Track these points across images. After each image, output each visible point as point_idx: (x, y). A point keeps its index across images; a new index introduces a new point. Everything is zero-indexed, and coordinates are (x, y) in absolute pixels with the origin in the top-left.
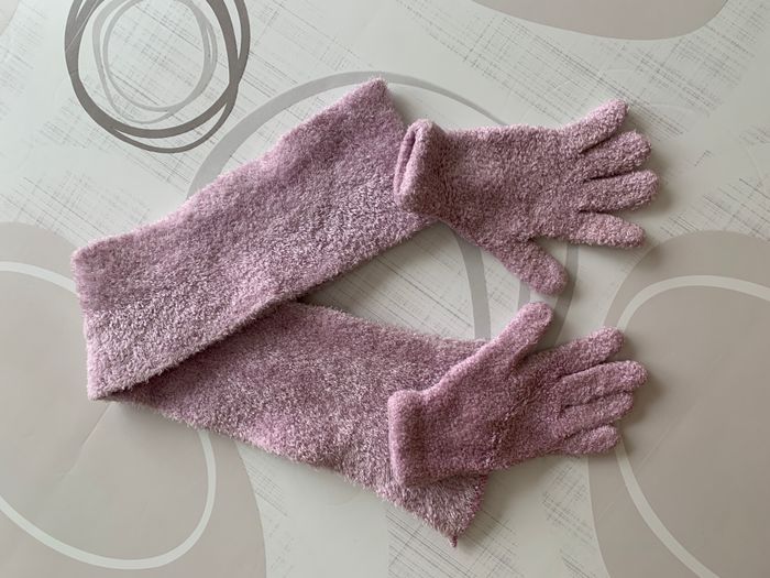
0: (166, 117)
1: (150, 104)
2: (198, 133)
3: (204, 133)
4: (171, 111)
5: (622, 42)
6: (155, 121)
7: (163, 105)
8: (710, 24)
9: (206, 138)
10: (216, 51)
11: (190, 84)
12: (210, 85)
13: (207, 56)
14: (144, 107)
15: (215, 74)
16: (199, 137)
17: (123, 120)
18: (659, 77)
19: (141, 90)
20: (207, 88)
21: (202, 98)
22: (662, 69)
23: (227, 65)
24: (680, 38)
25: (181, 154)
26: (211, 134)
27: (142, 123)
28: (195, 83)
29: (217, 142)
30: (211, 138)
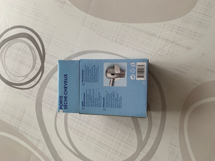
0: (25, 78)
1: (20, 75)
2: (35, 81)
3: (37, 81)
4: (26, 76)
5: (164, 23)
6: (22, 80)
7: (23, 75)
8: (193, 10)
9: (38, 82)
10: (35, 55)
11: (30, 67)
13: (33, 57)
14: (18, 77)
15: (37, 62)
16: (36, 83)
17: (13, 82)
18: (179, 32)
19: (16, 72)
20: (35, 67)
21: (34, 70)
22: (180, 29)
23: (40, 59)
24: (184, 17)
25: (32, 89)
26: (39, 81)
27: (19, 82)
28: (31, 66)
29: (41, 83)
30: (39, 82)
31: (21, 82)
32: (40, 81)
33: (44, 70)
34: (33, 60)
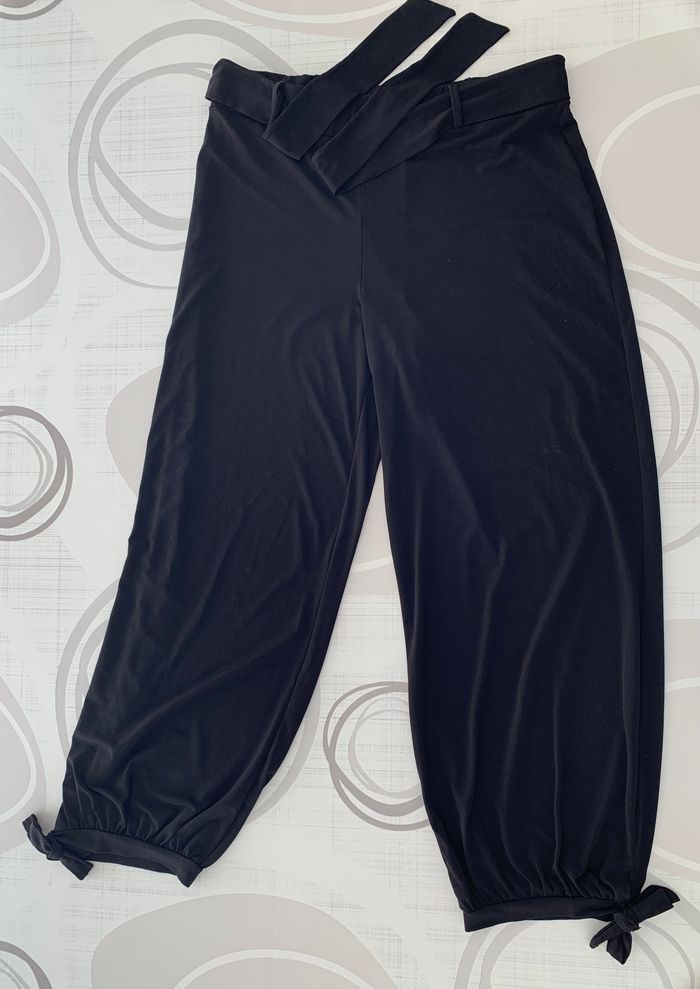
0: (362, 716)
1: (374, 717)
2: (335, 718)
3: (332, 720)
4: (361, 721)
6: (368, 708)
7: (369, 721)
10: (357, 776)
11: (360, 745)
12: (347, 753)
13: (360, 769)
14: (380, 712)
15: (348, 762)
16: (333, 716)
17: (389, 695)
19: (389, 722)
20: (347, 749)
21: (347, 742)
22: (100, 916)
23: (344, 771)
27: (375, 701)
28: (357, 748)
29: (321, 720)
31: (368, 702)
32: (324, 724)
33: (325, 750)
34: (359, 762)
